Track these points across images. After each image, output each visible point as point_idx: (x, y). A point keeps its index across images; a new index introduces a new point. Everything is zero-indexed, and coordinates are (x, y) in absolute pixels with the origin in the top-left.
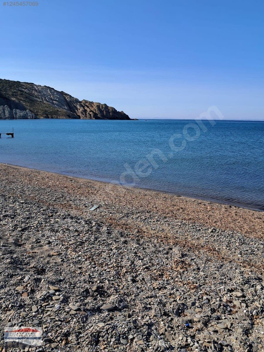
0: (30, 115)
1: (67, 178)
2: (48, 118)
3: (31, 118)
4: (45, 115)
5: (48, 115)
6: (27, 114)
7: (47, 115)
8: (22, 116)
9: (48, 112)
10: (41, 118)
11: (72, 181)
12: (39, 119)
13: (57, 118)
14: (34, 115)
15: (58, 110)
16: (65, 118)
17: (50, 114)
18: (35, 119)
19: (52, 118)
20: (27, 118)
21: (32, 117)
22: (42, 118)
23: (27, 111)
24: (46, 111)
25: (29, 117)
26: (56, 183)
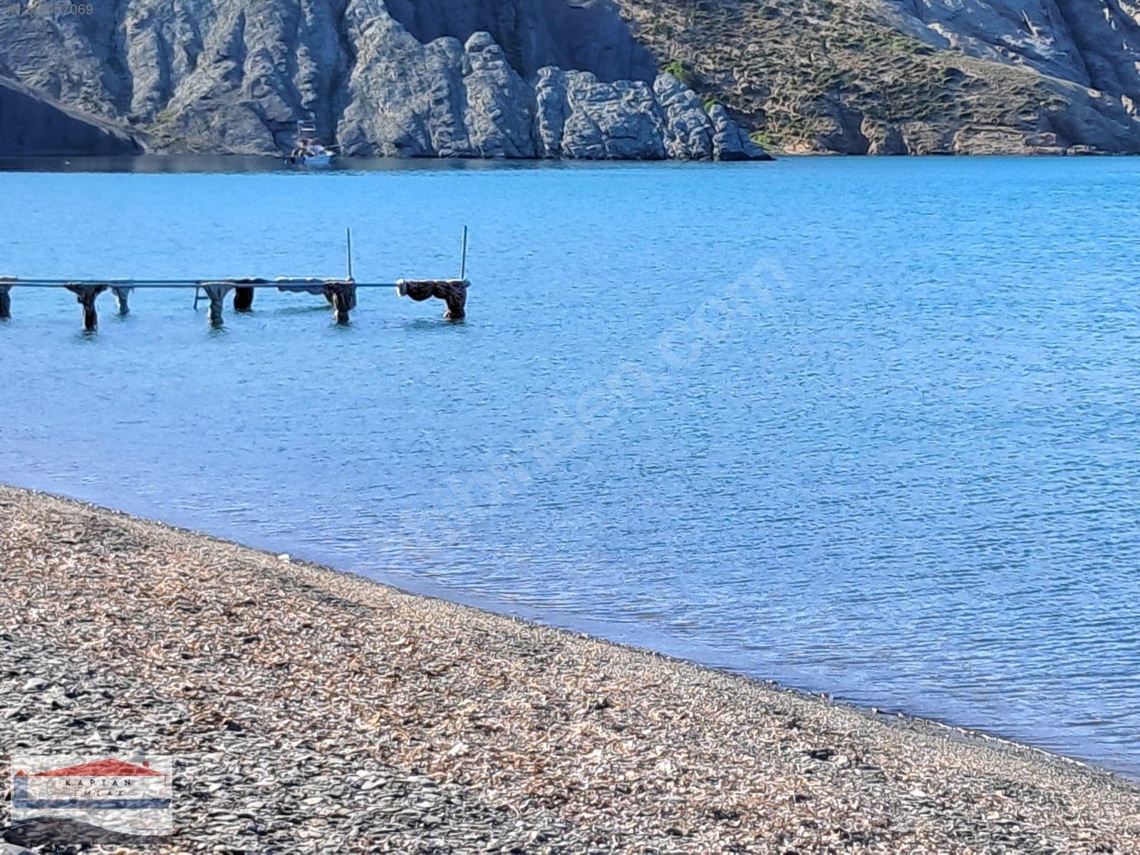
0: (682, 126)
1: (792, 725)
2: (858, 148)
3: (690, 157)
4: (828, 126)
5: (860, 116)
6: (659, 110)
7: (849, 119)
8: (614, 135)
9: (857, 89)
10: (788, 149)
11: (825, 755)
12: (768, 158)
13: (943, 151)
14: (720, 125)
15: (953, 73)
16: (1021, 148)
17: (872, 113)
18: (728, 156)
19: (895, 148)
20: (655, 155)
21: (707, 135)
22: (802, 149)
23: (663, 81)
24: (838, 84)
25: (675, 146)
26: (653, 762)
